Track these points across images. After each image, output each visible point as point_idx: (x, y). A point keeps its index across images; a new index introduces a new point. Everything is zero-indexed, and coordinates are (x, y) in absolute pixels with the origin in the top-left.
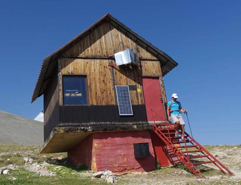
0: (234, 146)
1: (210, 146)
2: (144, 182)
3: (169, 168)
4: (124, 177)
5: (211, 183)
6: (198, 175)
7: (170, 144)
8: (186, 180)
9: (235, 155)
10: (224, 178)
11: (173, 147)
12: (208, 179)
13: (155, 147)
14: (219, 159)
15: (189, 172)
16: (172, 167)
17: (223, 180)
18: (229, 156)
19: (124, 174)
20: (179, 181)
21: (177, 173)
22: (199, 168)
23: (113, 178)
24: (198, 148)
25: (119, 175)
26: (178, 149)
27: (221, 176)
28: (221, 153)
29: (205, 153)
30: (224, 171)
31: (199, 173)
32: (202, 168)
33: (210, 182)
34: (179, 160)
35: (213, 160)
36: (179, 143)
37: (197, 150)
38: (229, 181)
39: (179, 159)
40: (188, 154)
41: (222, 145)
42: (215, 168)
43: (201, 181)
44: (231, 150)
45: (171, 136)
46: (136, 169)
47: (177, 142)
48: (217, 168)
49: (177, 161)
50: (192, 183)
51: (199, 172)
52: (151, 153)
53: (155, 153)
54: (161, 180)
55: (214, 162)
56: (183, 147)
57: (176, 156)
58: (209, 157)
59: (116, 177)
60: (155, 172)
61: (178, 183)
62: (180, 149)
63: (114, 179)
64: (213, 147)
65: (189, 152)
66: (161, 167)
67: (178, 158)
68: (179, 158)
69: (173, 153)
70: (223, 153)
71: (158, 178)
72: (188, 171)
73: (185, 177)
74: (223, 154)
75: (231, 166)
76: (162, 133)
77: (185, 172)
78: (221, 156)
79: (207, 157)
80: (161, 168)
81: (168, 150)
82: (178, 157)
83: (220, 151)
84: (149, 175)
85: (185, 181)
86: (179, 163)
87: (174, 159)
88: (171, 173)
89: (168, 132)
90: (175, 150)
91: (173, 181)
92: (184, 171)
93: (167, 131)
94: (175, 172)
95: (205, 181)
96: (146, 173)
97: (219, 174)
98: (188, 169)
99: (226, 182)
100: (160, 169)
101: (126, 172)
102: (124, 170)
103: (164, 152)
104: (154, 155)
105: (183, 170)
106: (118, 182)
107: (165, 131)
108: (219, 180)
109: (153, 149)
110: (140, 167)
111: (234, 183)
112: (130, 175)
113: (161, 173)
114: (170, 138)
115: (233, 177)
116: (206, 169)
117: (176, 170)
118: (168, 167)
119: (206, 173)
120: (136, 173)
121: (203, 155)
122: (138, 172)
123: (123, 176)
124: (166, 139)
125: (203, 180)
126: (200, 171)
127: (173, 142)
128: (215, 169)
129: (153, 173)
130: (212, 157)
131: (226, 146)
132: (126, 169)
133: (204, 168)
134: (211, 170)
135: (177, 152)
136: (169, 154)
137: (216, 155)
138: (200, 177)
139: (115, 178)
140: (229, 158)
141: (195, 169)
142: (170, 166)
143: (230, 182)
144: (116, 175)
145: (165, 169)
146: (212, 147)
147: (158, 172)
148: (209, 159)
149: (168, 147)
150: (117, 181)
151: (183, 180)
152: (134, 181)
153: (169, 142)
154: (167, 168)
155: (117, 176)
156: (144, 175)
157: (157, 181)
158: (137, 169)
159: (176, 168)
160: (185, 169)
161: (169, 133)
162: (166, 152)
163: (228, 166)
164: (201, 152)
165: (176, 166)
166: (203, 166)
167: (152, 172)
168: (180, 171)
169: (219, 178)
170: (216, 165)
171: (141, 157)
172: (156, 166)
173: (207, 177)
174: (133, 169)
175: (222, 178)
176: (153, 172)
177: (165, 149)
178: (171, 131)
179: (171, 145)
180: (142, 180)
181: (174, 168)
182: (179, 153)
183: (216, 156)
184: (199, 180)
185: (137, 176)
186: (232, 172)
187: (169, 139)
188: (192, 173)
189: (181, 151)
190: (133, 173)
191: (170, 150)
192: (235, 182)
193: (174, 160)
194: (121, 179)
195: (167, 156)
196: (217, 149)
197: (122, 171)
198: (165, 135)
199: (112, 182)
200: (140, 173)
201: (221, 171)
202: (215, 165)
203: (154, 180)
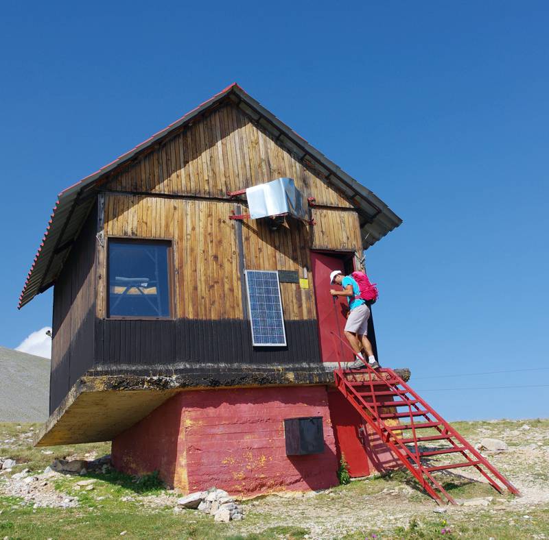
0: (524, 423)
1: (467, 423)
2: (309, 518)
3: (370, 482)
4: (258, 505)
5: (467, 517)
6: (438, 497)
7: (375, 419)
8: (410, 512)
9: (525, 446)
10: (499, 502)
11: (382, 427)
12: (462, 505)
13: (337, 427)
14: (489, 456)
15: (417, 489)
16: (377, 478)
17: (496, 507)
18: (511, 449)
19: (257, 498)
20: (393, 514)
21: (390, 494)
22: (442, 479)
23: (231, 510)
24: (440, 431)
25: (244, 499)
26: (394, 432)
27: (491, 498)
28: (493, 442)
29: (456, 442)
30: (500, 487)
31: (440, 491)
32: (448, 479)
33: (467, 514)
34: (394, 460)
35: (474, 459)
36: (395, 417)
37: (438, 434)
38: (508, 509)
39: (396, 457)
40: (416, 444)
41: (496, 421)
42: (479, 479)
43: (445, 511)
44: (516, 433)
45: (377, 401)
46: (288, 485)
47: (392, 415)
48: (482, 479)
49: (389, 462)
50: (425, 519)
51: (441, 489)
52: (328, 443)
53: (337, 443)
54: (349, 511)
55: (475, 465)
56: (407, 428)
57: (388, 450)
58: (467, 451)
59: (238, 507)
60: (335, 492)
61: (392, 518)
62: (399, 431)
63: (233, 512)
64: (475, 425)
65: (420, 440)
66: (351, 477)
67: (391, 454)
68: (394, 454)
69: (382, 442)
70: (497, 441)
71: (344, 506)
72: (414, 487)
73: (407, 501)
74: (498, 443)
75: (514, 473)
76: (357, 391)
77: (408, 490)
78: (493, 449)
79: (461, 452)
80: (351, 479)
81: (370, 435)
82: (392, 452)
83: (491, 437)
84: (321, 498)
85: (407, 514)
86: (394, 466)
87: (384, 457)
88: (375, 493)
89: (371, 391)
90: (386, 434)
91: (378, 515)
92: (406, 487)
93: (370, 386)
94: (385, 490)
95: (453, 511)
96: (312, 494)
97: (487, 493)
98: (415, 482)
99: (502, 512)
100: (348, 482)
101: (264, 491)
102: (257, 486)
103: (360, 439)
104: (334, 449)
105: (404, 486)
106: (242, 519)
107: (362, 387)
108: (485, 508)
109: (331, 433)
110: (298, 478)
111: (519, 516)
112: (274, 499)
113: (350, 493)
114: (375, 404)
115: (518, 500)
116: (456, 482)
117: (386, 486)
118: (367, 479)
119: (456, 491)
120: (289, 494)
121: (452, 446)
122: (293, 491)
123: (255, 503)
124: (365, 408)
125: (450, 508)
126: (443, 487)
127: (383, 416)
128: (477, 481)
129: (331, 494)
130: (472, 450)
131: (504, 423)
132: (263, 485)
133: (453, 480)
134: (468, 484)
135: (392, 439)
136: (372, 444)
137: (483, 446)
138: (442, 501)
139: (236, 508)
140: (510, 454)
141: (432, 483)
142: (371, 476)
143: (512, 512)
144: (236, 501)
145: (359, 484)
146: (472, 424)
147: (343, 490)
148: (466, 456)
149: (370, 427)
150: (240, 518)
151: (401, 511)
152: (282, 517)
153: (374, 416)
154: (364, 480)
155: (241, 502)
156: (308, 499)
157: (340, 515)
158: (291, 483)
159: (388, 481)
160: (408, 483)
161: (373, 393)
162: (364, 438)
163: (507, 474)
164: (448, 439)
165: (386, 476)
166: (451, 473)
167: (327, 492)
168: (397, 488)
169: (486, 503)
170: (480, 470)
171: (304, 453)
172: (339, 476)
173: (458, 501)
174: (281, 484)
175: (493, 502)
176: (331, 490)
177: (363, 432)
178: (378, 387)
179: (376, 423)
180: (303, 513)
181: (382, 480)
182: (396, 443)
183: (482, 448)
184: (441, 509)
185: (291, 502)
186: (517, 488)
187: (373, 407)
188: (425, 492)
189: (399, 437)
190: (280, 494)
191: (374, 434)
192: (521, 513)
193: (382, 460)
194: (250, 511)
195: (365, 449)
196: (484, 431)
197: (253, 490)
198: (363, 397)
199: (227, 520)
200: (298, 494)
201: (493, 486)
202: (478, 471)
203: (334, 512)
